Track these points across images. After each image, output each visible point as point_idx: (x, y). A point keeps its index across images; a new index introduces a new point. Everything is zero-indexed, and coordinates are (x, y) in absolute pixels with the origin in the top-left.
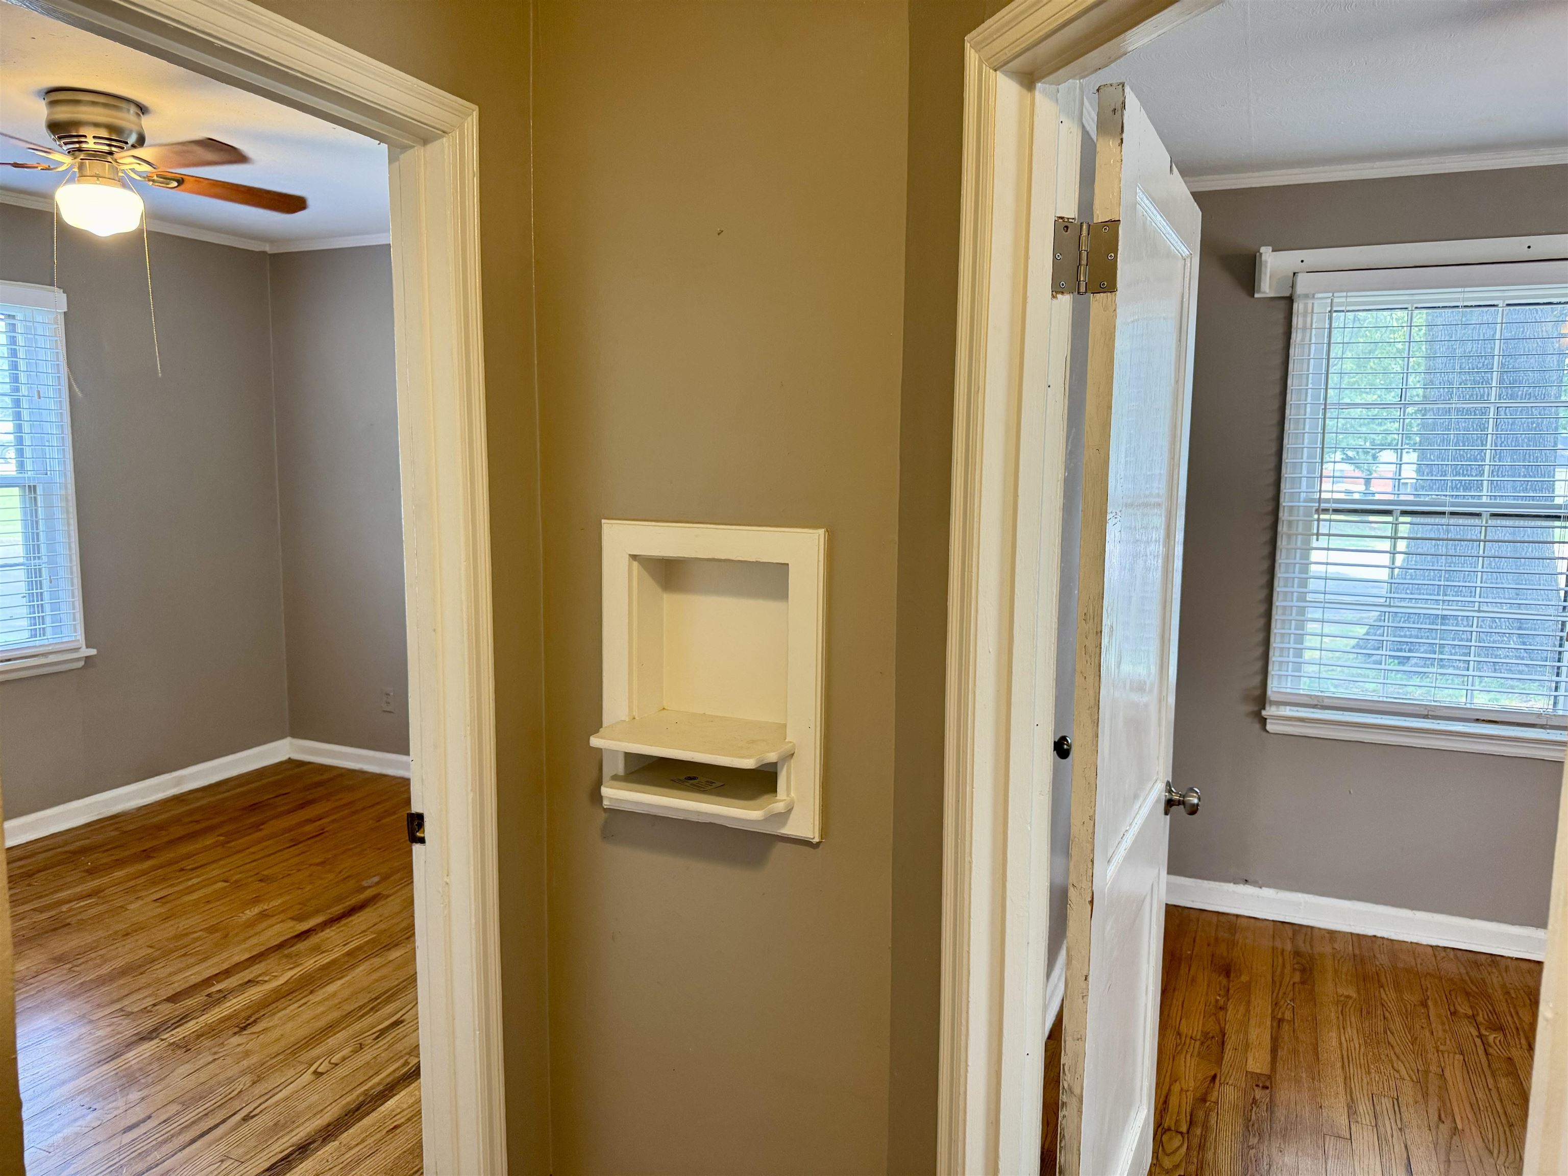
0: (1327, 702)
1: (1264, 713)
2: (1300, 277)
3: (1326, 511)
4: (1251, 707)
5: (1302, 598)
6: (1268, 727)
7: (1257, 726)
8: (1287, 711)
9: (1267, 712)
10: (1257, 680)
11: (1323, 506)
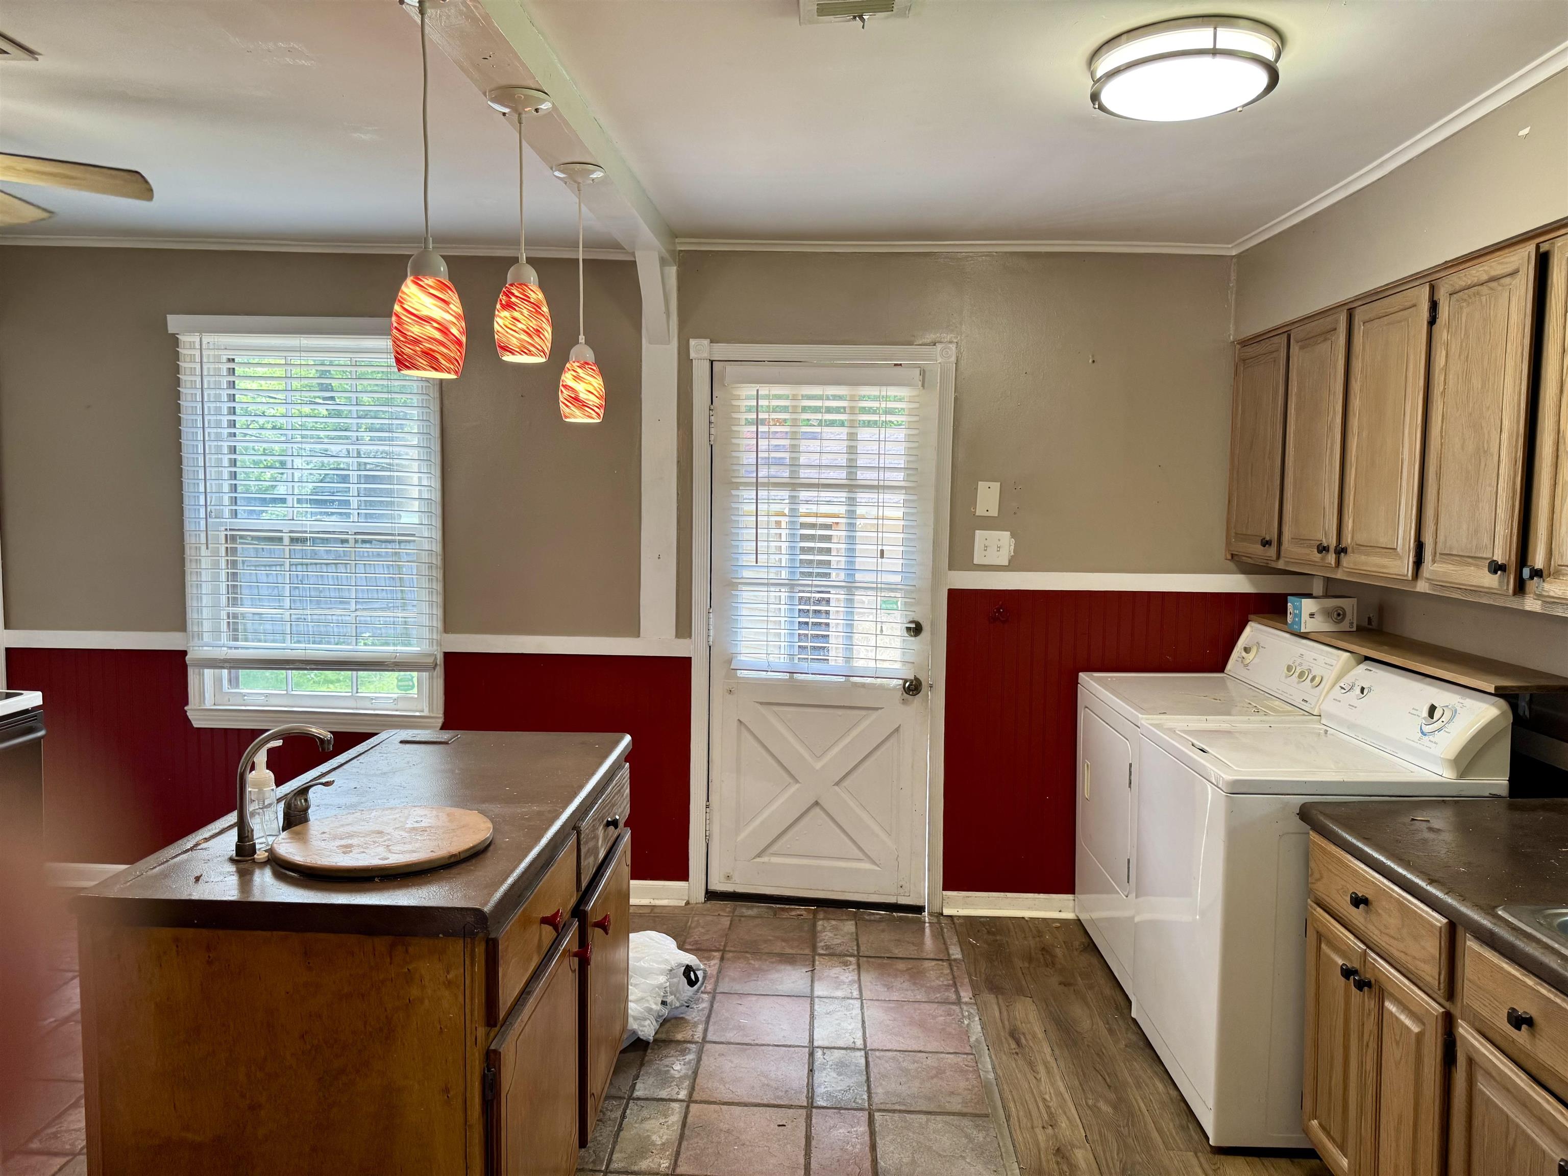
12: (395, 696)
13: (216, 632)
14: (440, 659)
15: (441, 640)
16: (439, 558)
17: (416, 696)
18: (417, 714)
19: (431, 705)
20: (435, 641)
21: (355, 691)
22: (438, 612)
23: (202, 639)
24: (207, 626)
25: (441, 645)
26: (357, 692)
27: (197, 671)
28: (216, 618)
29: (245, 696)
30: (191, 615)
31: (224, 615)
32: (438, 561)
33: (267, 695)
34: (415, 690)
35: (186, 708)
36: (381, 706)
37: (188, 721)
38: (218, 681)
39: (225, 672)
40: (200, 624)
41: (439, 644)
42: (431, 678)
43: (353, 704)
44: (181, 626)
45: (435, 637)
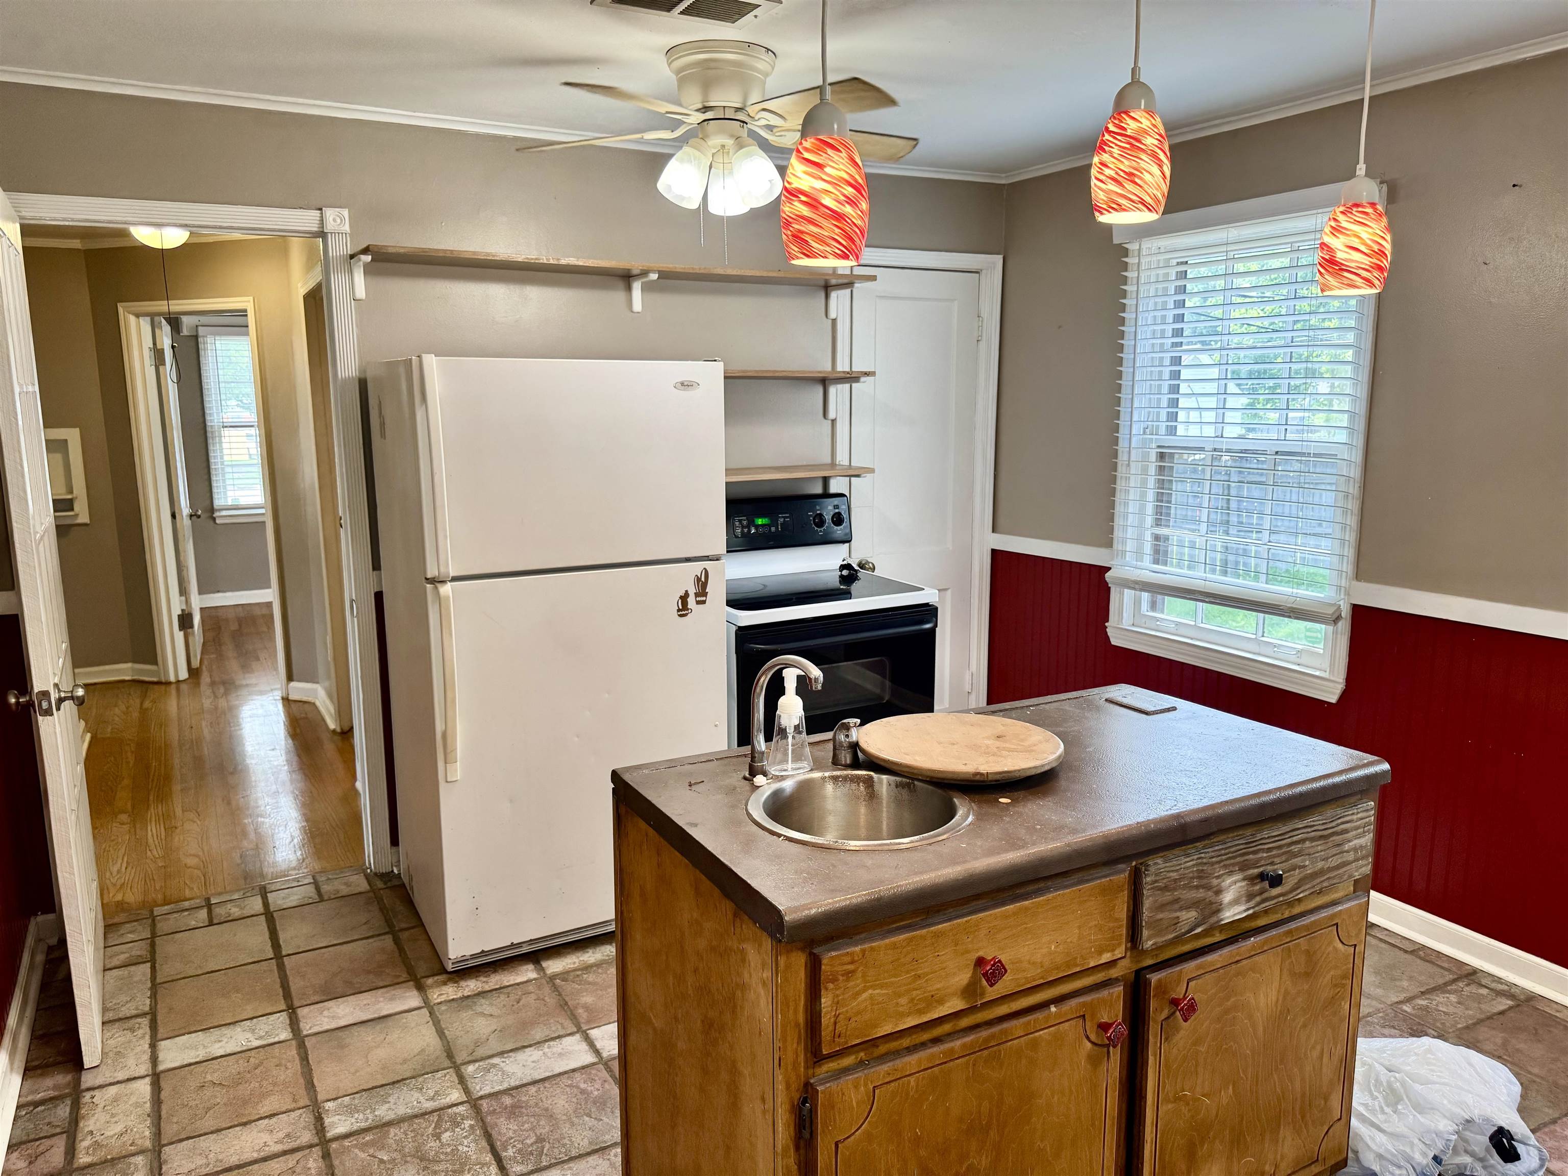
0: (240, 507)
1: (214, 515)
2: (200, 328)
3: (226, 427)
4: (209, 514)
5: (222, 463)
6: (218, 521)
7: (212, 522)
8: (224, 513)
9: (216, 514)
10: (208, 502)
11: (225, 424)
12: (1300, 647)
13: (1139, 553)
14: (1346, 612)
15: (1350, 587)
16: (1357, 485)
17: (1322, 651)
18: (1317, 673)
19: (1332, 665)
20: (1343, 589)
21: (1260, 633)
22: (1350, 552)
23: (1125, 558)
24: (1130, 546)
25: (1349, 595)
26: (1263, 636)
27: (1118, 589)
28: (1140, 539)
29: (1158, 621)
30: (1118, 534)
31: (1148, 536)
32: (1354, 489)
33: (1178, 624)
34: (1322, 646)
35: (1106, 624)
36: (1280, 656)
37: (1107, 638)
38: (1137, 603)
39: (1145, 596)
40: (1124, 542)
41: (1348, 593)
42: (1335, 633)
43: (1255, 648)
44: (1109, 544)
45: (1343, 584)
